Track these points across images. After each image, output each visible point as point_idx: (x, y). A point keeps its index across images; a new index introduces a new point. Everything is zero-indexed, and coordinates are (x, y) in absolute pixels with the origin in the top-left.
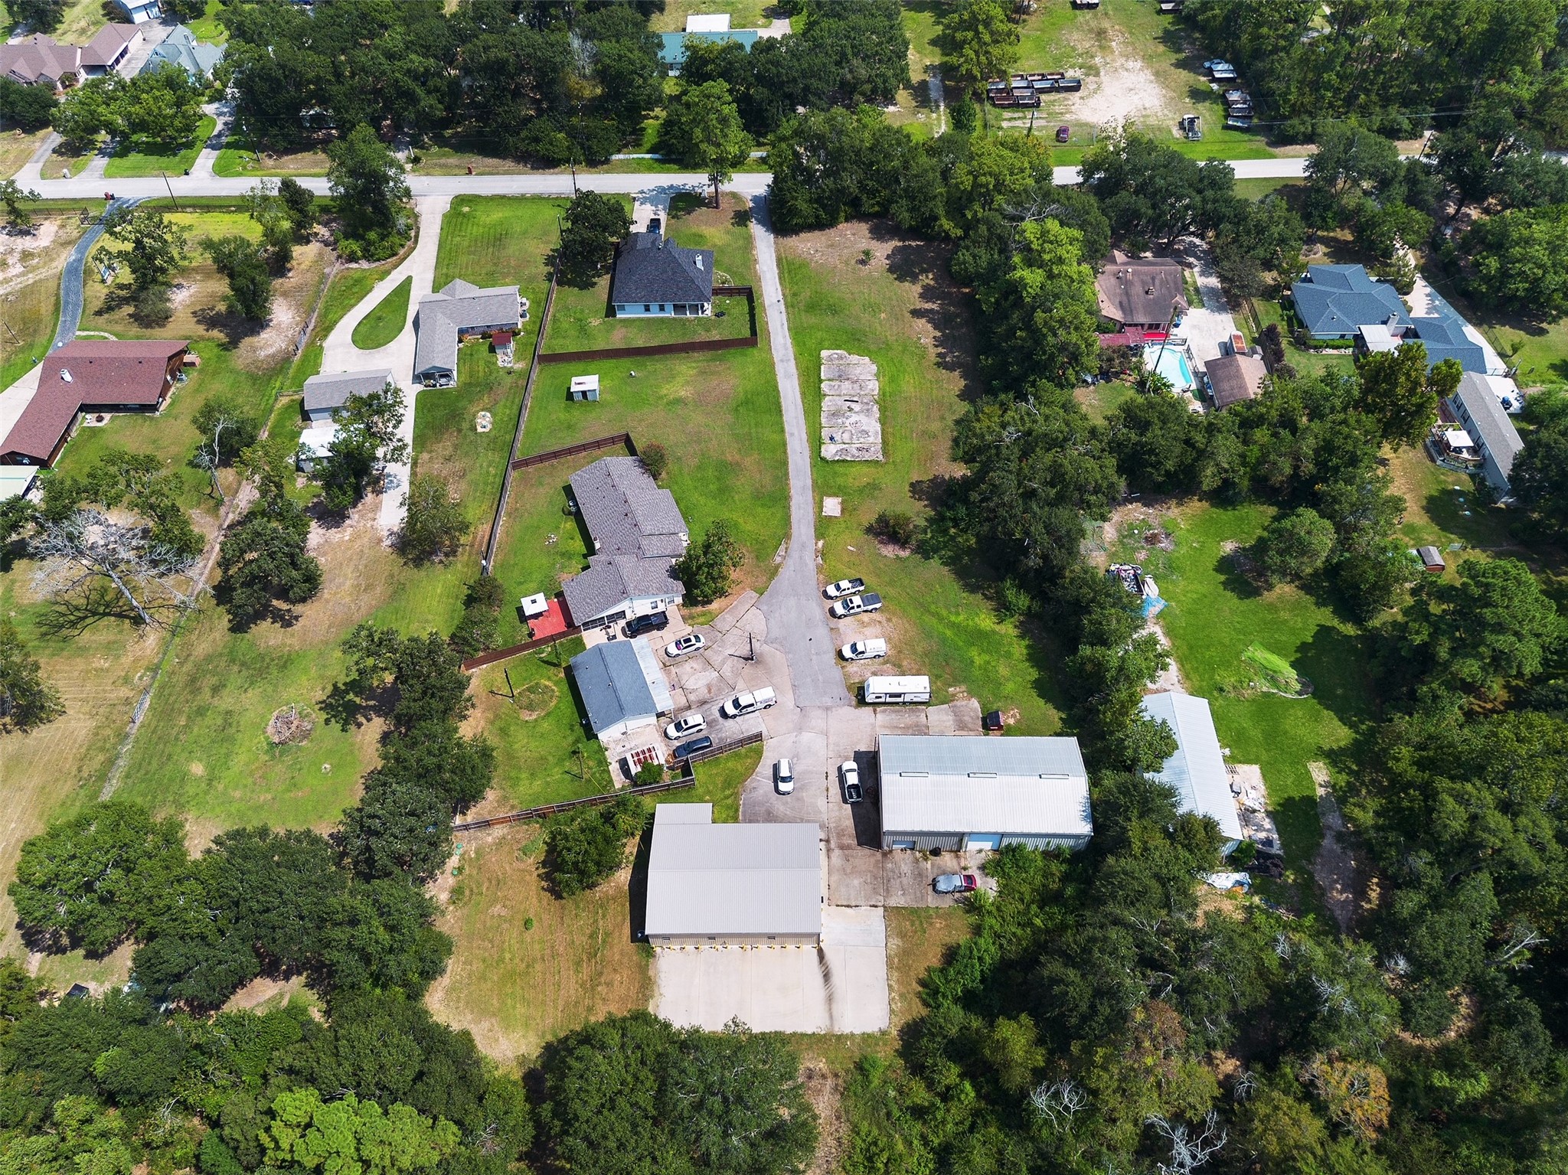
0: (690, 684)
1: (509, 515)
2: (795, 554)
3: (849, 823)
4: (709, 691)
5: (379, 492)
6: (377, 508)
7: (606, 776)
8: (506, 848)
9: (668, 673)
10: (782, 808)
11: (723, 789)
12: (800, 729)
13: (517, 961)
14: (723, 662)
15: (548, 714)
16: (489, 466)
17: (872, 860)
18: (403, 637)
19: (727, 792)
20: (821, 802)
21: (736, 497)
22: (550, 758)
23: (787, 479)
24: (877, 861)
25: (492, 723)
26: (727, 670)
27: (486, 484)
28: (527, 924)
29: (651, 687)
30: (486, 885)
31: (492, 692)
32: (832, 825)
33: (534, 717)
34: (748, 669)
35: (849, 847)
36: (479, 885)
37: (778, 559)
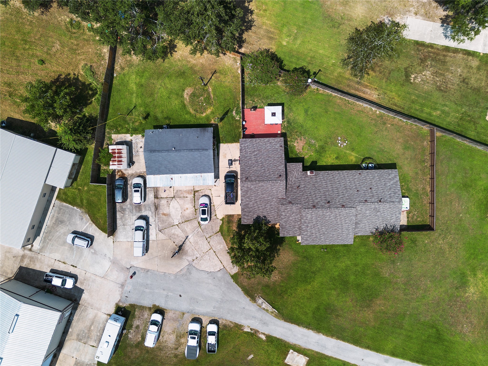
0: (174, 204)
1: (381, 116)
2: (260, 314)
3: (37, 267)
4: (164, 214)
5: (444, 21)
6: (428, 16)
7: (124, 130)
8: (95, 59)
9: (188, 192)
10: (62, 231)
11: (88, 200)
12: (114, 262)
13: (22, 51)
14: (183, 231)
15: (184, 106)
16: (443, 112)
17: (9, 271)
18: (245, 32)
19: (85, 201)
20: (57, 256)
21: (333, 292)
22: (150, 100)
23: (338, 338)
24: (7, 273)
25: (191, 68)
26: (177, 231)
27: (423, 105)
28: (43, 62)
29: (169, 176)
30: (75, 42)
31: (215, 72)
32: (39, 256)
33: (185, 96)
34: (172, 246)
35: (22, 260)
36: (76, 38)
37: (260, 301)
